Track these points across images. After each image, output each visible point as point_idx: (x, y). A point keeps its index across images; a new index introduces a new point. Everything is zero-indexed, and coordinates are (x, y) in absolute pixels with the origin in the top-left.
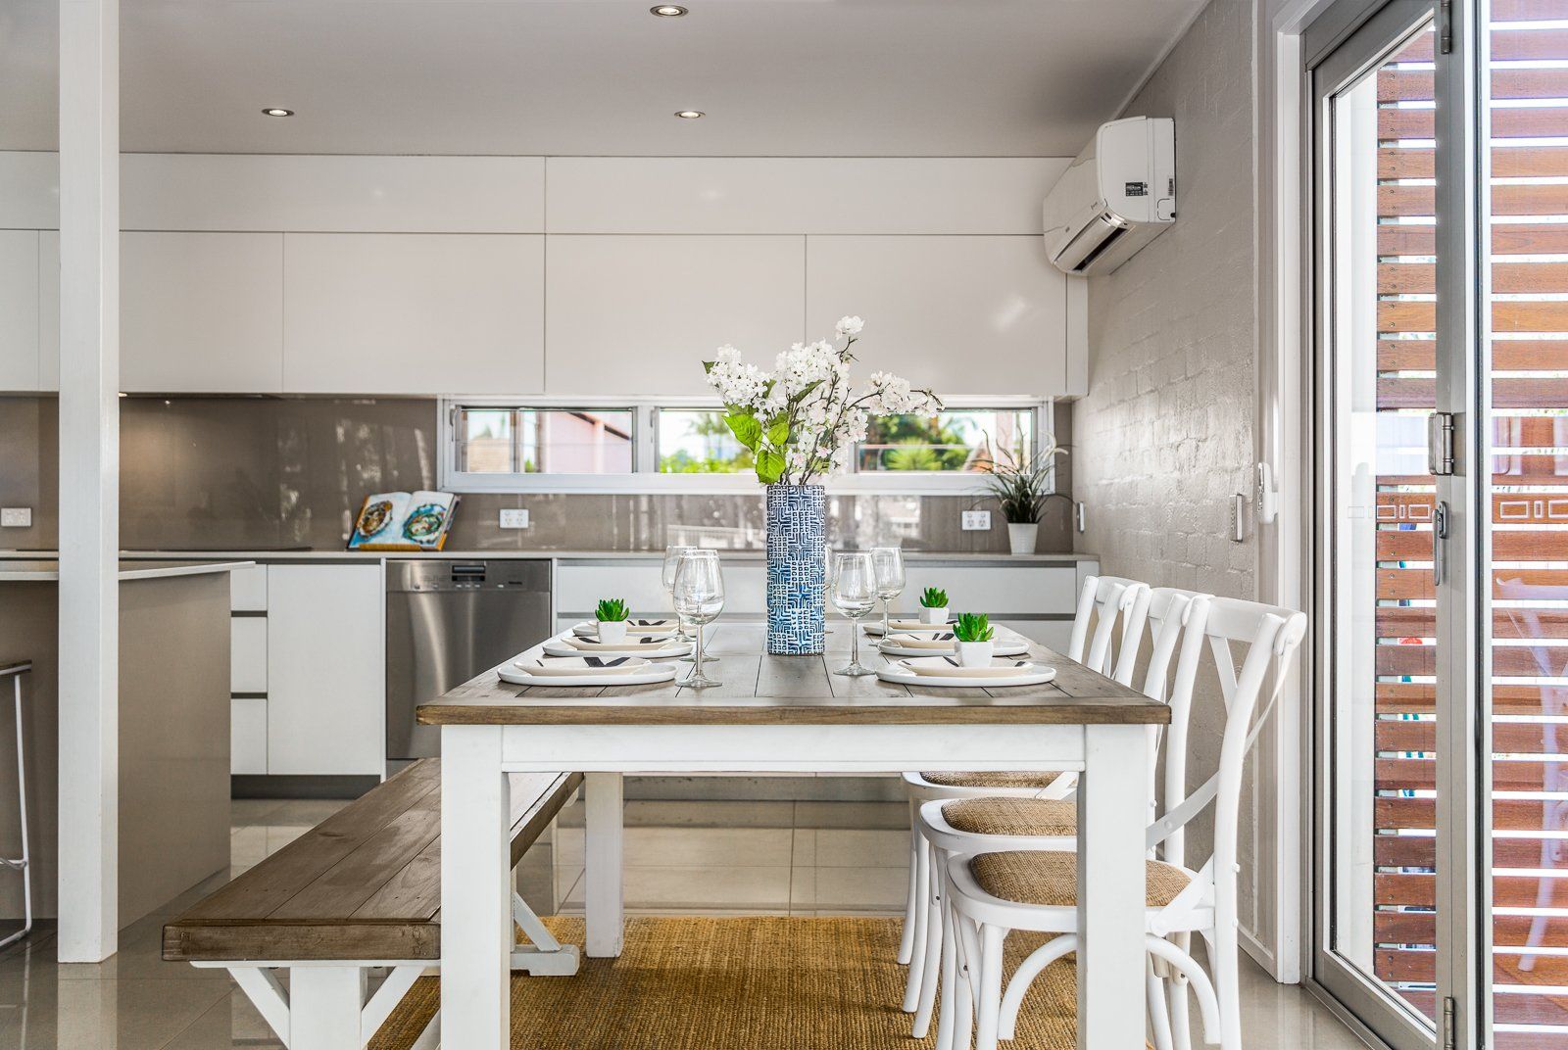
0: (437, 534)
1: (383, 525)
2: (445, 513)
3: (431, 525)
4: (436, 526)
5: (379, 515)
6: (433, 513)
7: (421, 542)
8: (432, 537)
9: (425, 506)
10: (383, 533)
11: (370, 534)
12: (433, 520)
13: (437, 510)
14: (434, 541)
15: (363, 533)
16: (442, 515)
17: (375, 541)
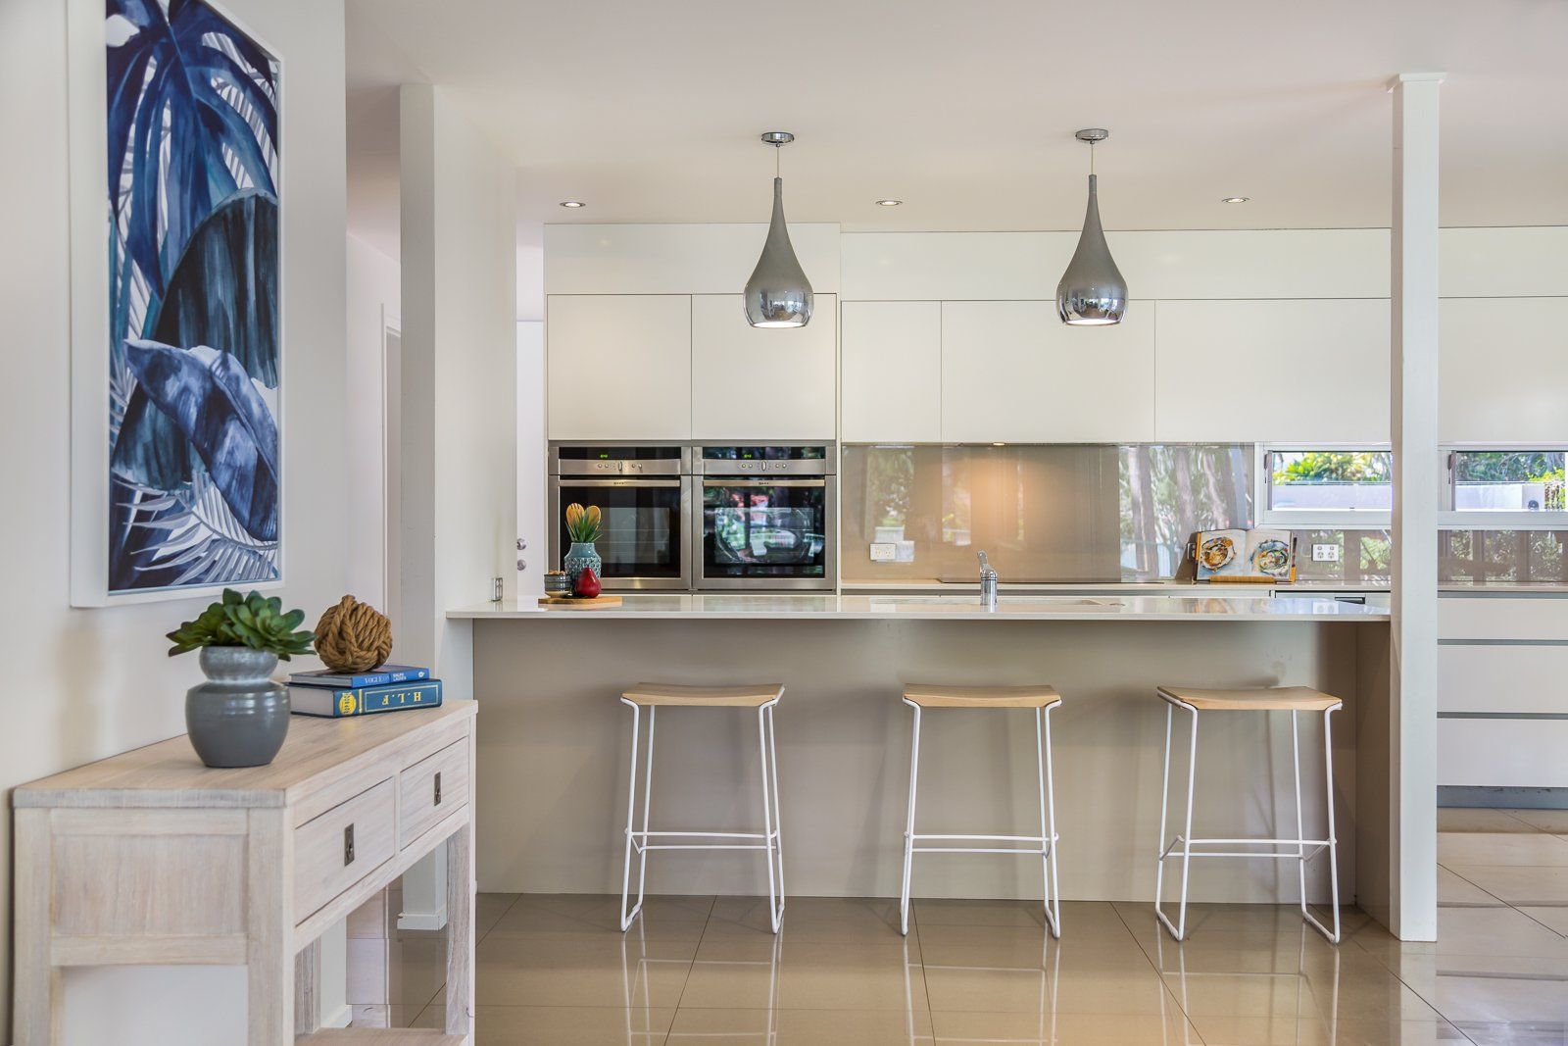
0: (1286, 567)
1: (1228, 559)
2: (1288, 548)
3: (1278, 559)
4: (1283, 560)
5: (1220, 549)
6: (1275, 548)
7: (1273, 575)
8: (1283, 570)
9: (1266, 542)
10: (1231, 566)
11: (1214, 567)
12: (1277, 554)
13: (1279, 546)
14: (1285, 574)
15: (1208, 566)
16: (1286, 551)
17: (1224, 573)
